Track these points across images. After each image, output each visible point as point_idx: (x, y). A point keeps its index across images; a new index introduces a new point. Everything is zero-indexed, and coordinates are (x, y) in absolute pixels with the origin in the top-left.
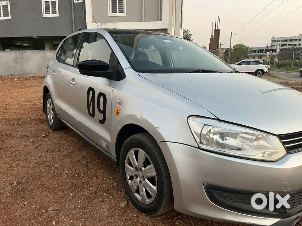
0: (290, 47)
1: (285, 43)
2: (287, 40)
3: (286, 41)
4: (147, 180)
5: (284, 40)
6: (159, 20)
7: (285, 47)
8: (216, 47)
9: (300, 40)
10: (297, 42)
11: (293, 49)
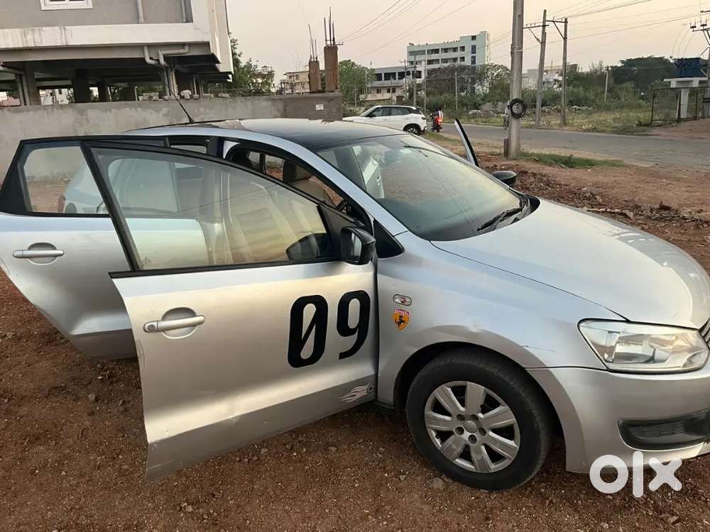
0: (446, 65)
1: (434, 56)
2: (438, 50)
3: (436, 51)
4: (491, 434)
5: (432, 50)
6: (185, 21)
7: (436, 66)
8: (334, 86)
9: (463, 48)
10: (458, 54)
11: (452, 70)
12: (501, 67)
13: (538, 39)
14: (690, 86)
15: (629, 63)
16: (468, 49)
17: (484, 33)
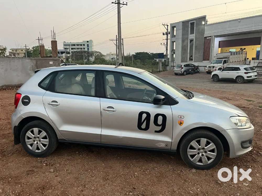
1: (74, 47)
3: (74, 45)
4: (208, 152)
5: (73, 45)
7: (74, 50)
8: (56, 56)
9: (84, 45)
10: (82, 47)
11: (82, 52)
12: (99, 52)
13: (115, 44)
14: (162, 61)
15: (138, 54)
16: (86, 45)
17: (91, 40)
